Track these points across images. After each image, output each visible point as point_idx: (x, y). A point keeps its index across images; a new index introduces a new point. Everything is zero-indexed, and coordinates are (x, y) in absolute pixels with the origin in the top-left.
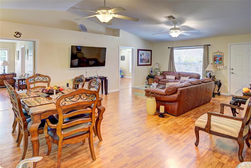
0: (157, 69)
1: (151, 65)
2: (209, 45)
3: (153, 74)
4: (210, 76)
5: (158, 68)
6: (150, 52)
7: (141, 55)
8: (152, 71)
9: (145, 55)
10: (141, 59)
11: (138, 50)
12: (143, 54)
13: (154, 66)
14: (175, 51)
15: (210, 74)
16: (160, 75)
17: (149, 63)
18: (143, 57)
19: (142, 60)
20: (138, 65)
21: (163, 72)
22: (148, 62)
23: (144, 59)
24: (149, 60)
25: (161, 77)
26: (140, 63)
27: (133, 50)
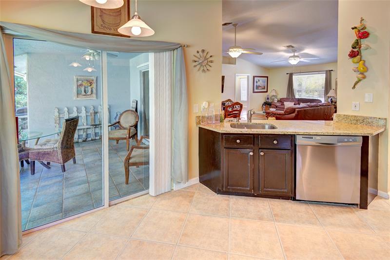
0: (273, 96)
1: (267, 92)
2: (332, 70)
3: (270, 101)
4: (332, 102)
5: (275, 94)
6: (266, 78)
7: (257, 82)
8: (268, 98)
9: (261, 82)
10: (256, 86)
11: (254, 77)
12: (259, 81)
13: (271, 93)
14: (294, 77)
15: (331, 99)
16: (278, 102)
17: (266, 90)
18: (259, 84)
19: (258, 87)
20: (254, 92)
21: (281, 99)
22: (264, 89)
23: (259, 86)
24: (265, 87)
25: (278, 104)
26: (256, 90)
27: (248, 76)
